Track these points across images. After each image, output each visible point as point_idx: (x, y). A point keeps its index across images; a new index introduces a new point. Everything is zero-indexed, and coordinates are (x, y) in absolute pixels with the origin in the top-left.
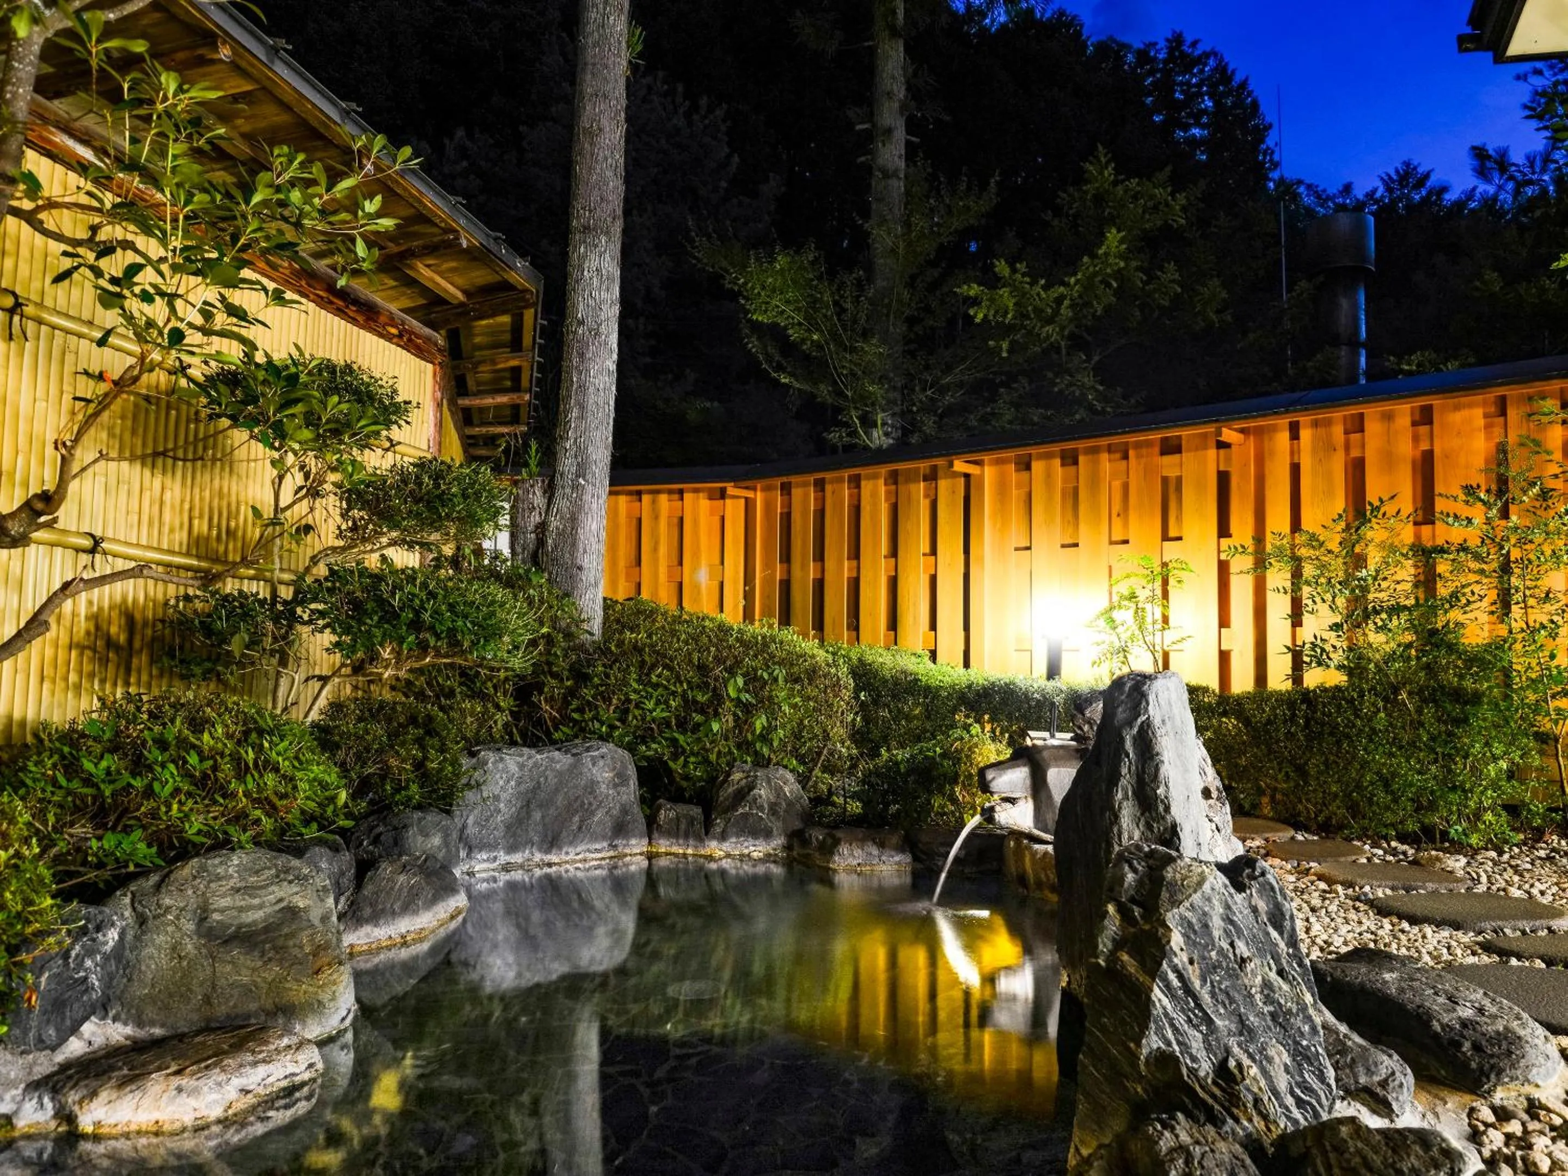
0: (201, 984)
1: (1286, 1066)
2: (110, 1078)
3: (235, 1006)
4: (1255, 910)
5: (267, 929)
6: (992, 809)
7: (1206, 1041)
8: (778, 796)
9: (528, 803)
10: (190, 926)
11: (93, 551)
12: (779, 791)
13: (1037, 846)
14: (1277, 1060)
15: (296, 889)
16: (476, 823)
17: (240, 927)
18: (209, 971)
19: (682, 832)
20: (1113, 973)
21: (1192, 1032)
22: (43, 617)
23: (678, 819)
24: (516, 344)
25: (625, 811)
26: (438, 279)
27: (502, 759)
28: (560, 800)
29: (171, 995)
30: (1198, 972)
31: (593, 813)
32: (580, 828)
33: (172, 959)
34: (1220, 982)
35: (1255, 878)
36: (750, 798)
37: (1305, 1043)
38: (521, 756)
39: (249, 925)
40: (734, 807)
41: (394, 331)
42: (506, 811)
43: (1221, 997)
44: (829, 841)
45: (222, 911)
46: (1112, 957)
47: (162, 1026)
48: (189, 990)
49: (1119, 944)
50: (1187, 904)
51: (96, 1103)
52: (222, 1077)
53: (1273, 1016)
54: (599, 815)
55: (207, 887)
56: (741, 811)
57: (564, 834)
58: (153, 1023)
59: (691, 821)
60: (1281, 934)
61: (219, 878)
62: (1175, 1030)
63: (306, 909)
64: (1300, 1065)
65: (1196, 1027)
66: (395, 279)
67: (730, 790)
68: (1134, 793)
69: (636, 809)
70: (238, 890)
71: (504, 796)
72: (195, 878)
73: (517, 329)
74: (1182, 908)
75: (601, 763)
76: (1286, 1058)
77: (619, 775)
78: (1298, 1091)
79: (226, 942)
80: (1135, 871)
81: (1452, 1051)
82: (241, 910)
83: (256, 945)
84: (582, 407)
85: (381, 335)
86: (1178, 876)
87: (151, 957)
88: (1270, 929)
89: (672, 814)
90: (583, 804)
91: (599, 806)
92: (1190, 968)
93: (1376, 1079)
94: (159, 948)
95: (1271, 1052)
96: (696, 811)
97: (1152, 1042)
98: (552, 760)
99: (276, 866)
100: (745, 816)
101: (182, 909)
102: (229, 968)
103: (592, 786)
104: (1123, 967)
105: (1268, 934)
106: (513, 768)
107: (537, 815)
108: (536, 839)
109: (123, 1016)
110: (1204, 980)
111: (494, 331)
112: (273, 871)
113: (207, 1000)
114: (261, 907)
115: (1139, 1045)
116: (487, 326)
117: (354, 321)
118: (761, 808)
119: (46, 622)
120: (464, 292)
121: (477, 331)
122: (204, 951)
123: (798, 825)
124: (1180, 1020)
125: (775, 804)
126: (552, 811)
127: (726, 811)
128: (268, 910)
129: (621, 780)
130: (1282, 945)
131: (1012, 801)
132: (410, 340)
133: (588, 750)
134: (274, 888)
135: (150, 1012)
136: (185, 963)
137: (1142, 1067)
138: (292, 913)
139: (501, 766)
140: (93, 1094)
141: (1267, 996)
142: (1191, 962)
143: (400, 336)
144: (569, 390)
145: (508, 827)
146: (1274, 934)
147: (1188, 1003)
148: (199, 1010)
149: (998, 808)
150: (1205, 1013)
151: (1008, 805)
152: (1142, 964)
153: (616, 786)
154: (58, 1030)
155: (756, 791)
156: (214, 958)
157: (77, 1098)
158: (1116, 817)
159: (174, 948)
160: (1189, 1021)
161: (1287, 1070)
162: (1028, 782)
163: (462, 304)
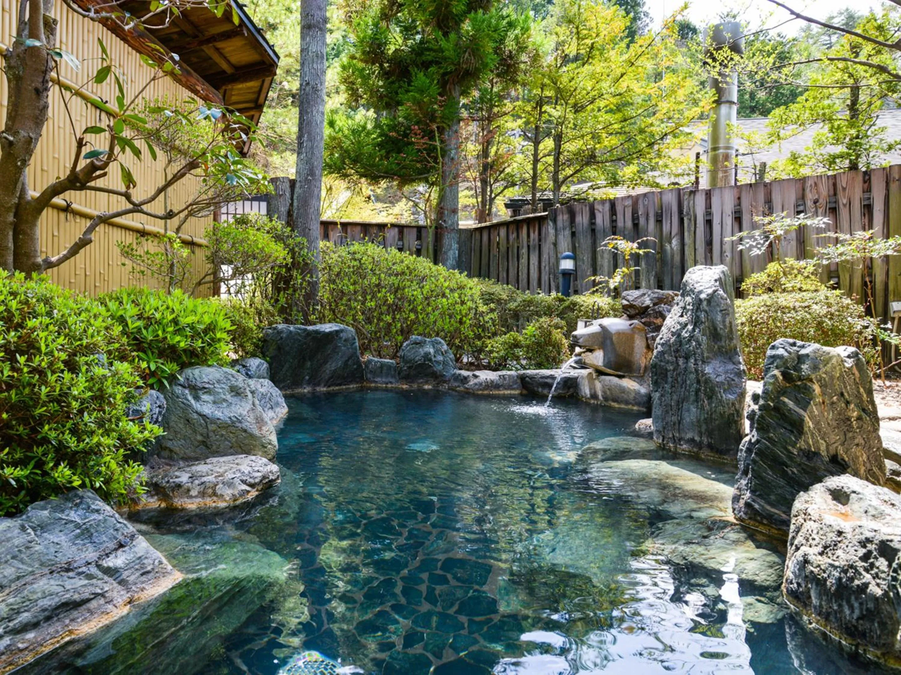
0: (202, 435)
4: (853, 374)
8: (439, 354)
11: (66, 210)
12: (439, 351)
13: (604, 377)
14: (860, 458)
18: (205, 429)
19: (384, 374)
20: (778, 408)
21: (822, 441)
22: (88, 236)
25: (353, 363)
29: (186, 442)
30: (826, 408)
31: (337, 363)
33: (184, 423)
36: (424, 354)
37: (874, 449)
38: (301, 330)
41: (199, 89)
44: (472, 378)
46: (778, 400)
48: (195, 439)
49: (780, 393)
57: (322, 375)
59: (390, 368)
60: (865, 390)
62: (814, 440)
64: (870, 462)
65: (823, 438)
67: (412, 351)
69: (359, 362)
75: (341, 335)
80: (789, 352)
85: (193, 91)
87: (174, 421)
88: (860, 387)
89: (379, 365)
90: (331, 358)
91: (340, 360)
92: (822, 405)
94: (177, 417)
95: (858, 454)
96: (392, 362)
97: (802, 446)
102: (215, 427)
103: (336, 349)
104: (785, 405)
105: (859, 389)
111: (243, 93)
113: (205, 444)
115: (795, 447)
116: (241, 89)
117: (180, 82)
119: (90, 239)
121: (234, 92)
122: (201, 418)
124: (817, 434)
125: (438, 358)
126: (316, 362)
127: (410, 362)
129: (350, 346)
130: (865, 396)
131: (590, 351)
135: (177, 451)
136: (192, 425)
142: (824, 402)
143: (202, 92)
146: (862, 390)
149: (583, 355)
151: (588, 353)
153: (349, 348)
156: (206, 422)
157: (170, 489)
159: (185, 417)
162: (601, 340)
163: (230, 74)
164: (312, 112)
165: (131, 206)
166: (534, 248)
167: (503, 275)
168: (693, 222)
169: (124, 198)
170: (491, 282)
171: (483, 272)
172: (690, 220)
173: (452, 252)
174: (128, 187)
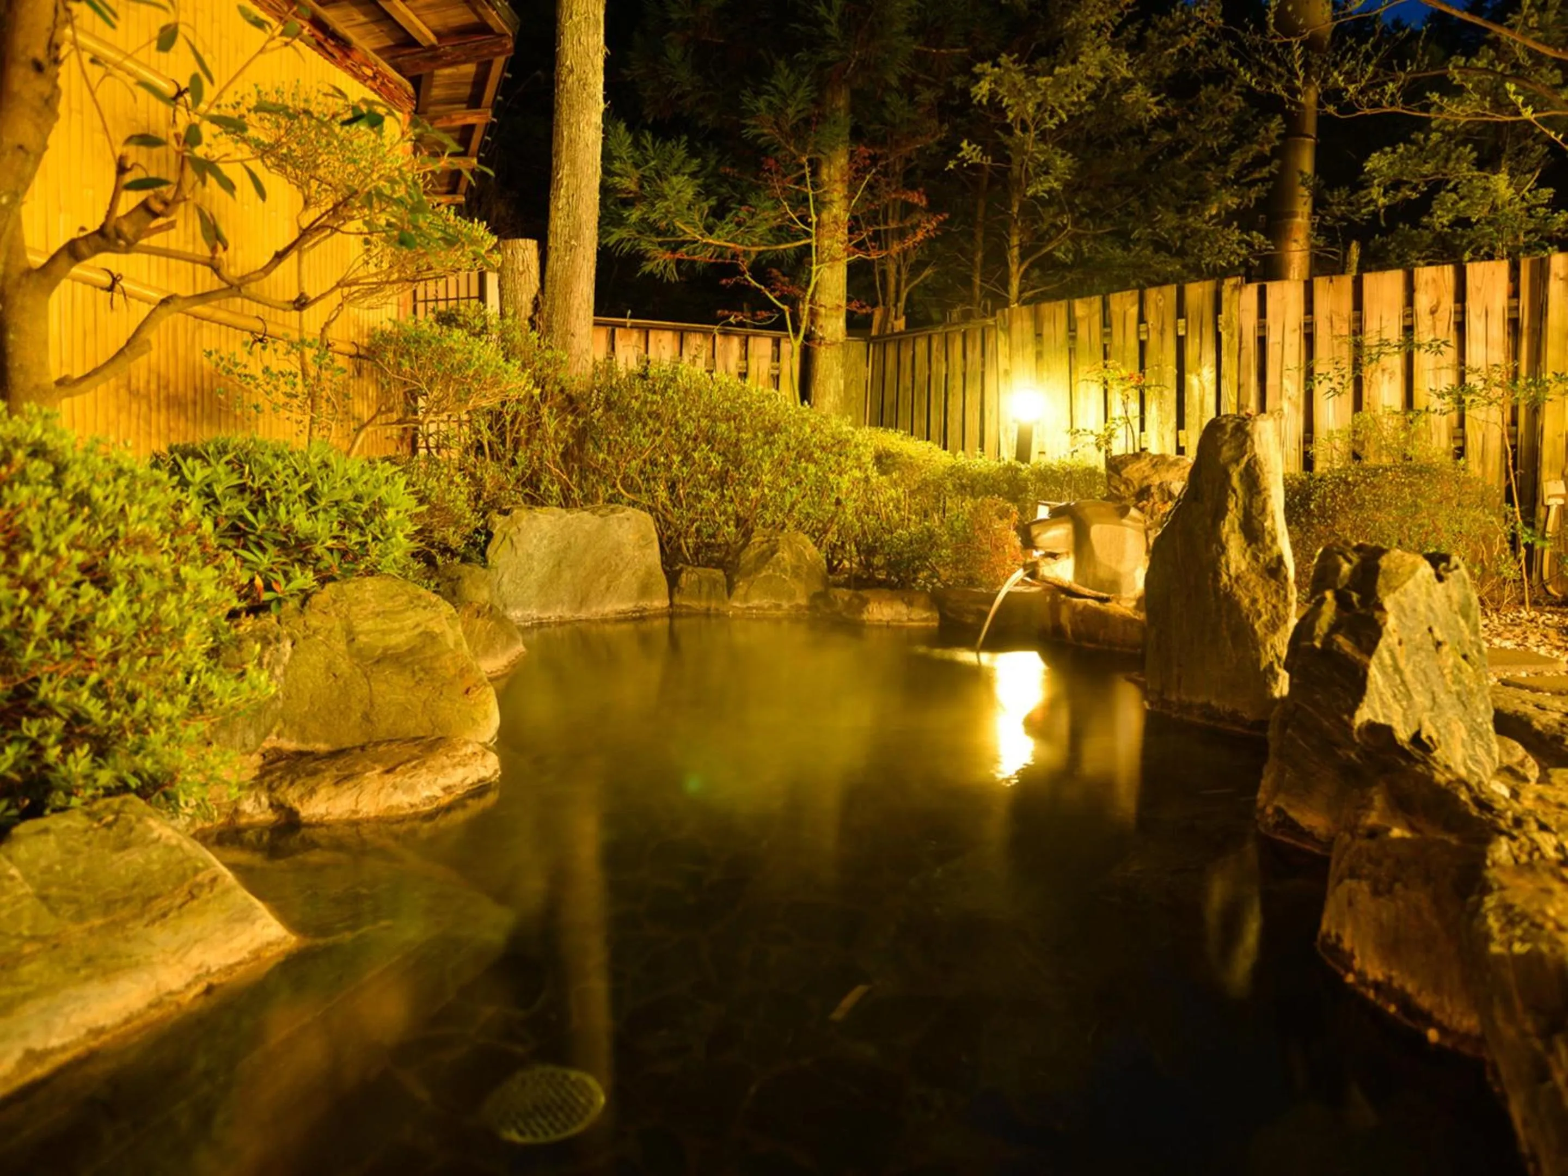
0: (361, 701)
1: (1463, 741)
2: (324, 778)
3: (394, 724)
4: (1449, 597)
5: (411, 651)
6: (1035, 564)
7: (1405, 715)
8: (799, 560)
9: (559, 564)
10: (342, 646)
11: (111, 289)
12: (800, 555)
13: (1075, 600)
14: (1457, 735)
15: (430, 615)
16: (511, 581)
17: (386, 649)
18: (366, 690)
19: (704, 595)
20: (1329, 653)
21: (1396, 706)
22: (143, 335)
23: (700, 582)
24: (474, 102)
25: (650, 573)
26: (412, 16)
27: (535, 518)
28: (588, 560)
29: (331, 713)
30: (1405, 653)
31: (620, 574)
32: (608, 588)
33: (327, 678)
34: (1420, 662)
35: (1450, 571)
36: (773, 560)
37: (1479, 720)
38: (553, 514)
39: (394, 648)
40: (757, 570)
41: (369, 72)
42: (540, 570)
43: (1421, 677)
44: (856, 601)
45: (367, 633)
46: (1328, 639)
47: (326, 741)
48: (348, 707)
49: (1335, 628)
50: (1402, 590)
51: (315, 799)
52: (430, 777)
53: (1459, 694)
54: (626, 576)
55: (349, 610)
56: (764, 573)
57: (592, 595)
58: (316, 739)
59: (714, 583)
60: (1467, 622)
61: (358, 602)
62: (1383, 704)
63: (443, 634)
64: (1473, 740)
65: (1398, 701)
66: (365, 15)
67: (752, 554)
68: (1241, 526)
69: (660, 572)
70: (378, 615)
71: (537, 555)
72: (335, 601)
73: (480, 82)
74: (1397, 594)
75: (626, 525)
76: (1464, 734)
77: (643, 537)
78: (1469, 763)
79: (378, 662)
80: (1349, 561)
81: (1555, 745)
82: (384, 633)
83: (405, 666)
84: (573, 162)
85: (356, 76)
86: (1392, 565)
87: (308, 676)
88: (1459, 618)
89: (694, 577)
90: (610, 565)
91: (625, 568)
92: (1398, 647)
93: (1515, 760)
94: (314, 668)
95: (1454, 727)
96: (719, 573)
97: (1363, 715)
98: (581, 519)
99: (407, 592)
100: (769, 578)
101: (330, 631)
102: (384, 687)
103: (617, 549)
104: (1339, 647)
105: (1457, 622)
106: (546, 526)
107: (567, 575)
108: (566, 598)
109: (286, 732)
110: (1408, 659)
111: (453, 83)
112: (405, 598)
113: (366, 717)
114: (402, 630)
115: (1352, 716)
116: (450, 76)
117: (330, 56)
118: (784, 571)
119: (148, 342)
120: (437, 34)
121: (437, 81)
122: (358, 670)
123: (819, 588)
124: (1388, 695)
125: (798, 567)
126: (582, 573)
127: (749, 574)
128: (409, 634)
129: (643, 544)
130: (1467, 632)
131: (1053, 556)
132: (383, 84)
133: (613, 511)
134: (409, 613)
135: (313, 728)
136: (341, 683)
137: (1355, 736)
138: (430, 637)
139: (535, 524)
140: (312, 792)
141: (1455, 676)
142: (1400, 643)
143: (374, 78)
144: (560, 145)
145: (541, 587)
146: (1462, 622)
147: (1394, 680)
148: (360, 726)
149: (1042, 563)
150: (1408, 690)
151: (1049, 560)
152: (1358, 644)
153: (641, 547)
154: (256, 735)
155: (778, 554)
156: (368, 678)
157: (296, 795)
158: (1223, 549)
159: (328, 668)
160: (1395, 696)
161: (1464, 746)
162: (1071, 538)
163: (433, 47)
164: (578, 123)
165: (224, 285)
166: (974, 380)
167: (920, 423)
168: (1236, 339)
169: (208, 269)
170: (898, 436)
171: (886, 419)
172: (1232, 336)
173: (832, 381)
174: (214, 249)
